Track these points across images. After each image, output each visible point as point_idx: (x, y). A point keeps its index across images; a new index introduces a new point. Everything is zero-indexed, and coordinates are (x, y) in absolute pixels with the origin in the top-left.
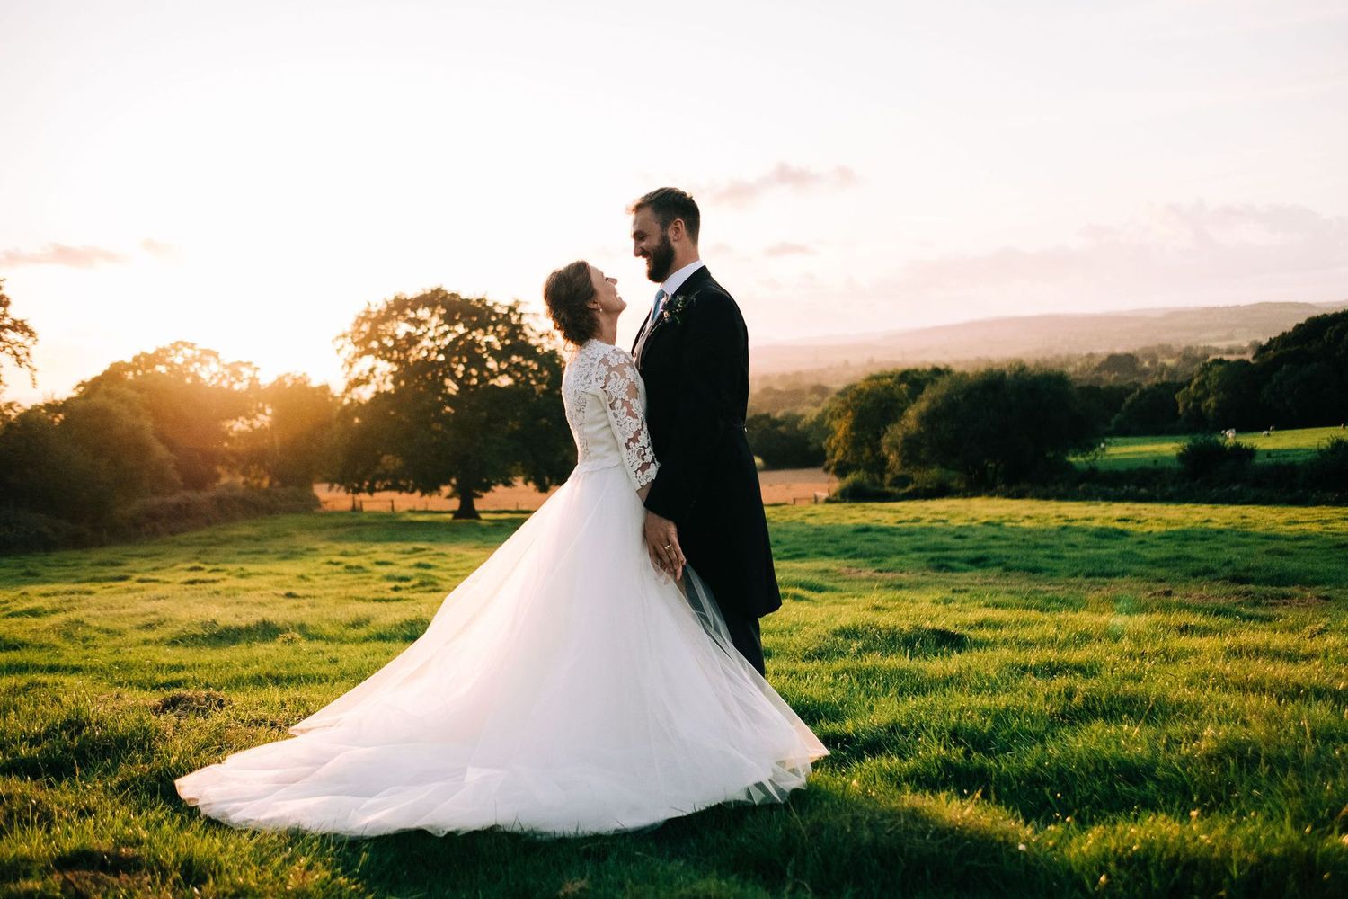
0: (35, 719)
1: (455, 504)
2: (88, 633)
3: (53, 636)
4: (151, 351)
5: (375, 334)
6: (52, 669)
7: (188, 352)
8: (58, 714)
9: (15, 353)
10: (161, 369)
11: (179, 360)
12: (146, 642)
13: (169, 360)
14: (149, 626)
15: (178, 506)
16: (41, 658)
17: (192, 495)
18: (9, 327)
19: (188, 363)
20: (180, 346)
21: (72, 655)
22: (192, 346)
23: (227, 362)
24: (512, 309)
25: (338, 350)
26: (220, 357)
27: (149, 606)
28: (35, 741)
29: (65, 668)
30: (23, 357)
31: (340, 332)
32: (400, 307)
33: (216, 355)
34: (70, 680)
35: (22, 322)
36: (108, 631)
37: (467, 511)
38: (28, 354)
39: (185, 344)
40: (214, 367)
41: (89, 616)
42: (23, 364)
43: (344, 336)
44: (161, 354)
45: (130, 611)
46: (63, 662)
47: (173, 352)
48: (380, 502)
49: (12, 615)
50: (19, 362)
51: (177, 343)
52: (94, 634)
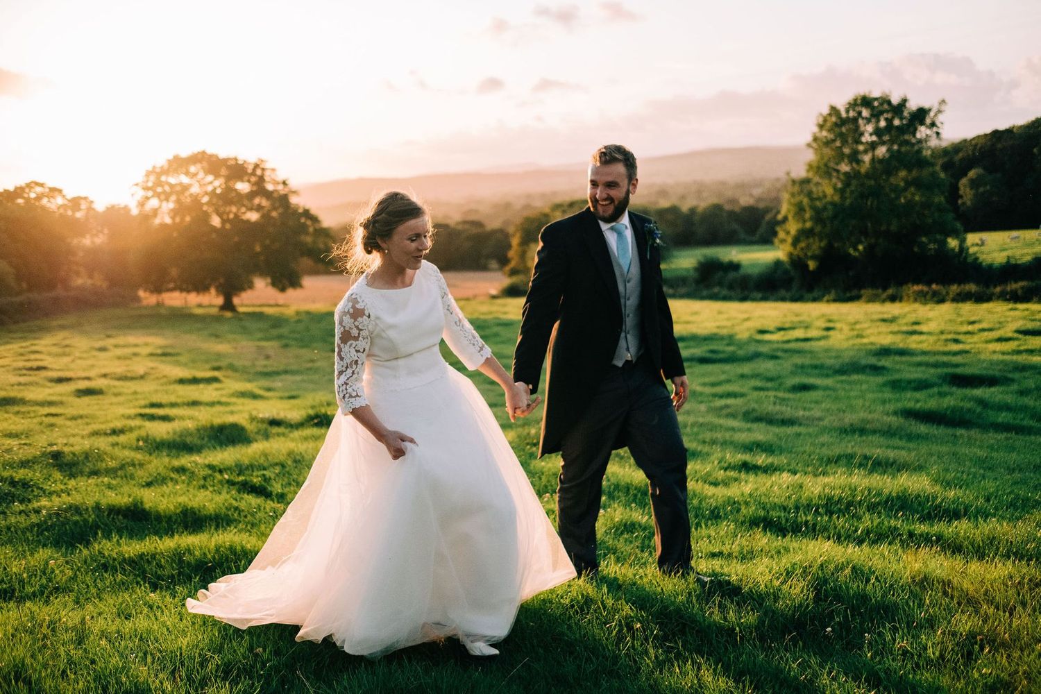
1: (220, 301)
4: (11, 188)
5: (159, 183)
7: (39, 189)
10: (20, 201)
11: (33, 195)
13: (26, 195)
15: (21, 304)
17: (35, 296)
19: (39, 198)
20: (33, 185)
22: (42, 185)
23: (69, 197)
24: (257, 166)
25: (133, 195)
26: (65, 192)
31: (136, 182)
32: (179, 164)
33: (60, 191)
37: (228, 306)
39: (37, 184)
40: (59, 201)
43: (137, 185)
44: (18, 191)
47: (27, 190)
48: (174, 299)
51: (32, 182)
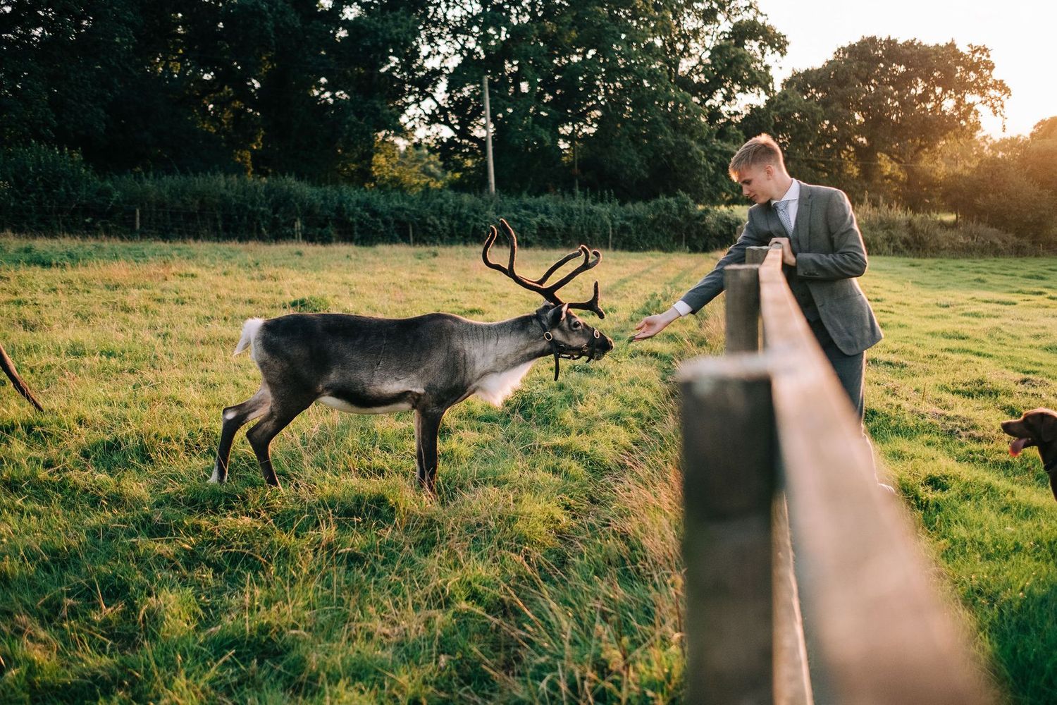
0: (966, 376)
2: (1002, 335)
3: (983, 335)
6: (979, 354)
8: (976, 376)
9: (992, 106)
12: (1031, 346)
14: (1037, 337)
16: (975, 347)
18: (991, 86)
21: (990, 347)
27: (1044, 322)
28: (965, 385)
29: (984, 355)
30: (998, 109)
34: (985, 361)
35: (1002, 81)
36: (1013, 336)
38: (1002, 106)
41: (1005, 324)
42: (998, 114)
45: (1030, 323)
46: (984, 351)
49: (965, 315)
50: (995, 113)
52: (1005, 337)
